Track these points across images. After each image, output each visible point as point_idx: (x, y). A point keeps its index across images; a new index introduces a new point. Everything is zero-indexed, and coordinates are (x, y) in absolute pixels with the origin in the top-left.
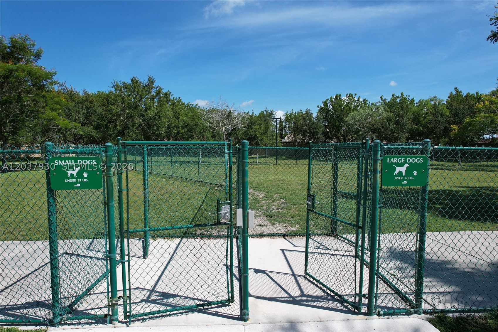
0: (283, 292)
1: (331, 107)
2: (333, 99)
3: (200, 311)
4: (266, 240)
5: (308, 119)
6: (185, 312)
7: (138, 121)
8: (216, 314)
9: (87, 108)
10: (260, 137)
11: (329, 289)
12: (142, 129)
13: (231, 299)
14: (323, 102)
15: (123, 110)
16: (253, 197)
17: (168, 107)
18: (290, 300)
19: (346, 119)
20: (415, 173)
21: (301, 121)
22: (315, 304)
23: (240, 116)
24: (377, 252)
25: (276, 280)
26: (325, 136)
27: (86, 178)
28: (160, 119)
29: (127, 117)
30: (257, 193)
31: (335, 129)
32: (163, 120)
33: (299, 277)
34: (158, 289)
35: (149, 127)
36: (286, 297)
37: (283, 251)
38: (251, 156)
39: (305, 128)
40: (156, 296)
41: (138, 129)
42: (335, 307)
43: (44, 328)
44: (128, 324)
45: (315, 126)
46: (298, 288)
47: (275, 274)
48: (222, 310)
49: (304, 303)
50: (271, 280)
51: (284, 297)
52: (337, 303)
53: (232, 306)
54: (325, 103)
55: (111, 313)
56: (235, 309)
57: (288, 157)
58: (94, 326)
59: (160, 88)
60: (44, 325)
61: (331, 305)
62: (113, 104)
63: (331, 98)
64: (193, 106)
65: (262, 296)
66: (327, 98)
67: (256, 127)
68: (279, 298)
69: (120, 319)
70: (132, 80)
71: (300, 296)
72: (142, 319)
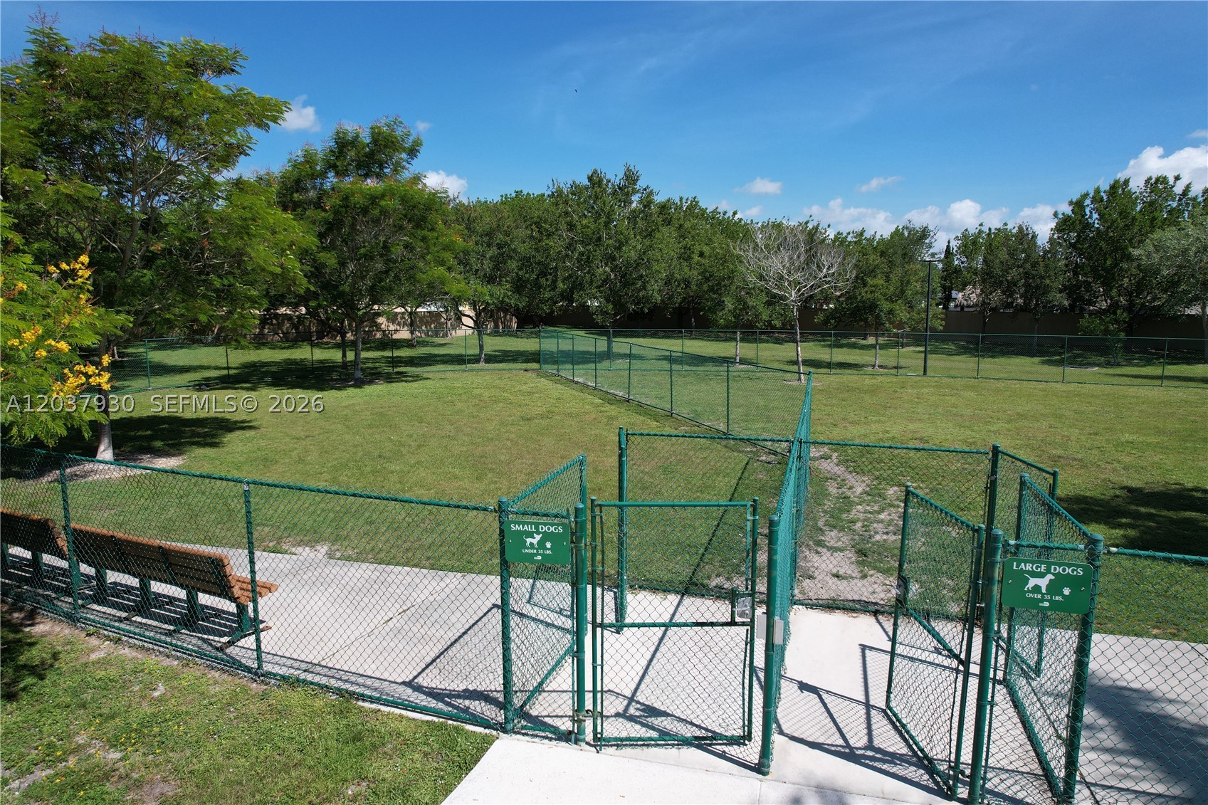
0: (837, 735)
1: (1095, 216)
2: (1102, 194)
3: (699, 747)
4: (838, 618)
5: (1024, 251)
6: (678, 745)
7: (602, 270)
8: (723, 756)
9: (500, 246)
10: (886, 306)
11: (916, 744)
12: (610, 289)
13: (748, 737)
14: (1071, 203)
15: (570, 246)
16: (840, 491)
17: (667, 234)
18: (845, 752)
19: (1136, 252)
20: (1067, 591)
21: (1003, 255)
22: (885, 767)
23: (840, 240)
24: (988, 707)
25: (832, 711)
26: (1070, 296)
27: (548, 549)
28: (648, 268)
29: (579, 260)
30: (852, 479)
31: (1102, 276)
32: (655, 267)
33: (874, 711)
34: (640, 697)
35: (626, 284)
36: (840, 746)
37: (864, 648)
38: (864, 342)
39: (1013, 274)
40: (637, 709)
41: (602, 289)
42: (917, 780)
43: (494, 733)
44: (598, 748)
45: (1041, 269)
46: (865, 731)
47: (833, 698)
48: (733, 751)
49: (867, 761)
50: (823, 709)
51: (837, 746)
52: (923, 772)
53: (748, 746)
54: (1078, 205)
55: (576, 731)
56: (751, 752)
57: (963, 347)
58: (554, 742)
59: (651, 193)
60: (494, 729)
61: (910, 774)
62: (549, 236)
63: (1097, 191)
64: (726, 217)
65: (801, 737)
66: (1084, 192)
67: (875, 281)
68: (828, 745)
69: (587, 740)
70: (590, 179)
71: (866, 748)
72: (618, 746)
